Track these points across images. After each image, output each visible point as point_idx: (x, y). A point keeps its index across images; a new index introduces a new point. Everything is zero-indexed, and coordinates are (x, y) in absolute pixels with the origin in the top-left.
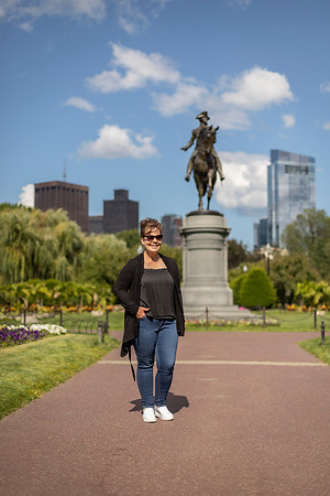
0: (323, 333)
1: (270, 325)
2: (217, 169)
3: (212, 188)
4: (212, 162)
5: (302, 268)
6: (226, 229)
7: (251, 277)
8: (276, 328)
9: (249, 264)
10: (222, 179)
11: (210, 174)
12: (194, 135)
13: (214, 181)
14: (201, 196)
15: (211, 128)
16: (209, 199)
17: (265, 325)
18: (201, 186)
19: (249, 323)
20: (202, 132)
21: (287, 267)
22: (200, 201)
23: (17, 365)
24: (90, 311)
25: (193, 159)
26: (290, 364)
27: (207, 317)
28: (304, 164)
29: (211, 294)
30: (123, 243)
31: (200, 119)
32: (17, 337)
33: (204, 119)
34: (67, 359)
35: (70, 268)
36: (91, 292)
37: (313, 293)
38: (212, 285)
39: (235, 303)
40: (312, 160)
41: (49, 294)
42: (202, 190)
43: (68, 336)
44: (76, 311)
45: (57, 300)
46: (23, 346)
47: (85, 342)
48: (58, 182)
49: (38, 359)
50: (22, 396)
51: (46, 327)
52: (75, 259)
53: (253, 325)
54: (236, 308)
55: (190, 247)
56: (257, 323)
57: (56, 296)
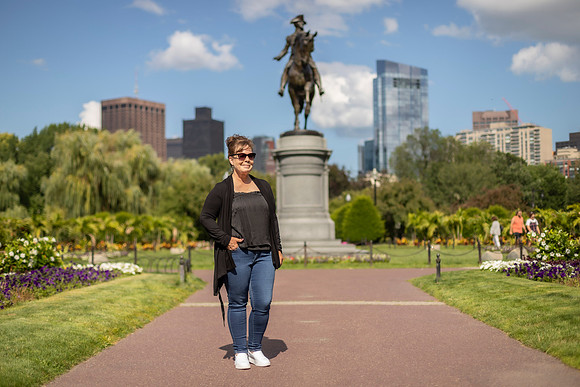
0: (439, 268)
1: (378, 260)
2: (315, 82)
3: (310, 103)
4: (310, 74)
5: (413, 196)
6: (327, 152)
7: (355, 206)
8: (385, 265)
9: (353, 192)
10: (321, 94)
11: (307, 88)
12: (289, 42)
13: (312, 95)
14: (297, 113)
15: (308, 34)
16: (306, 116)
17: (372, 261)
18: (297, 101)
19: (353, 259)
20: (297, 39)
21: (396, 196)
22: (296, 119)
23: (86, 308)
24: (169, 248)
25: (288, 70)
26: (401, 303)
27: (305, 253)
28: (415, 77)
29: (311, 227)
30: (206, 170)
31: (295, 24)
32: (86, 278)
33: (300, 24)
34: (145, 302)
35: (145, 199)
36: (170, 226)
37: (427, 224)
38: (309, 216)
39: (337, 237)
40: (424, 72)
41: (120, 230)
42: (298, 106)
43: (144, 276)
44: (152, 249)
45: (130, 236)
46: (92, 287)
47: (164, 283)
48: (129, 99)
49: (111, 301)
50: (93, 343)
51: (118, 266)
52: (151, 188)
53: (358, 261)
54: (339, 242)
55: (286, 172)
56: (362, 259)
57: (128, 231)
